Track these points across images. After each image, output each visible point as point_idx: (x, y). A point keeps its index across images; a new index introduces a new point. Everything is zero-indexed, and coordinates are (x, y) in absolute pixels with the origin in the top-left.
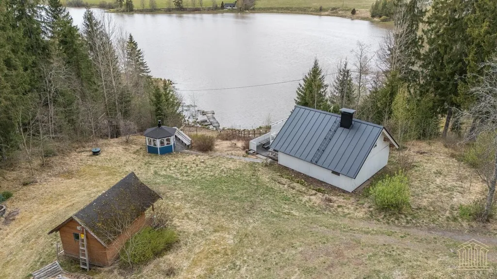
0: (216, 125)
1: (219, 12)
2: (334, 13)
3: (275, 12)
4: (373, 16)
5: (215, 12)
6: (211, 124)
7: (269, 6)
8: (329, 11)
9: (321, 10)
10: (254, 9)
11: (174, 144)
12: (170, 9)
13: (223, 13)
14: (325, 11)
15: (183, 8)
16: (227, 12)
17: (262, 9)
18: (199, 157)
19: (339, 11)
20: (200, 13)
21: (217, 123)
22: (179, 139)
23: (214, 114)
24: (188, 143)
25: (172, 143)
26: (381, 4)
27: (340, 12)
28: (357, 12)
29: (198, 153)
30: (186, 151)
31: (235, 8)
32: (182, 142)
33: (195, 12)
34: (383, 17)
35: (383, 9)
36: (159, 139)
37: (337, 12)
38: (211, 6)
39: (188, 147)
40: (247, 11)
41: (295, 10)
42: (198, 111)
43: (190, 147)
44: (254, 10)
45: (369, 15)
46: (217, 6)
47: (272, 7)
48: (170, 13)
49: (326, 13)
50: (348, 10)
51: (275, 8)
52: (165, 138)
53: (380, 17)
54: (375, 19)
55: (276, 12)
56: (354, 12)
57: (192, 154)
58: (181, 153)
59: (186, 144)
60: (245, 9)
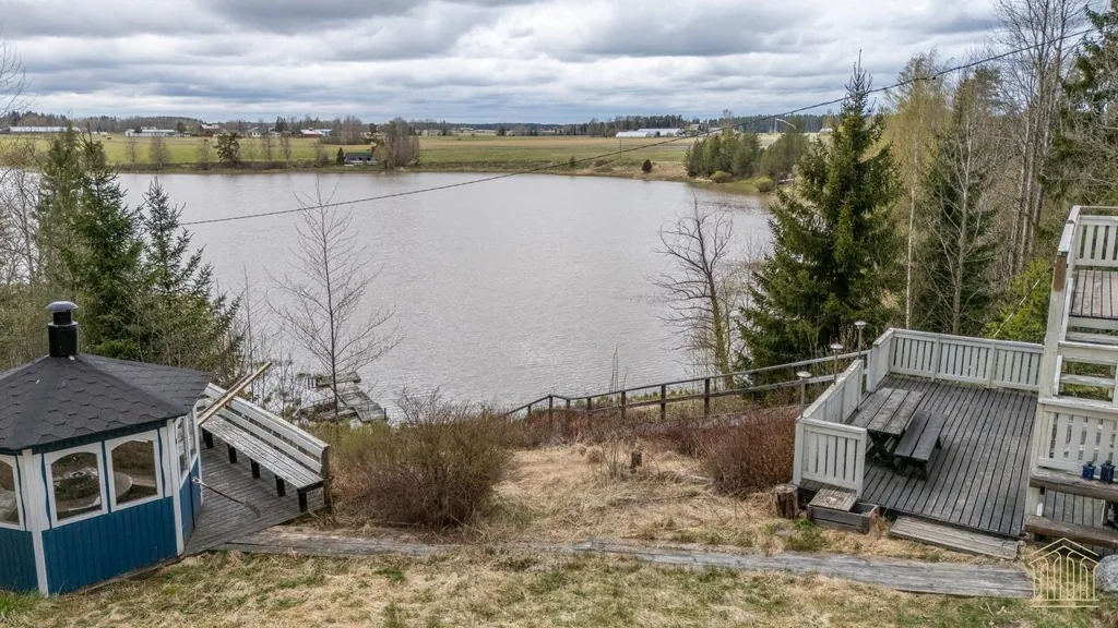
0: (375, 415)
1: (334, 172)
2: (603, 170)
3: (467, 171)
4: (693, 174)
5: (323, 169)
6: (355, 415)
7: (453, 160)
8: (592, 166)
9: (573, 164)
10: (416, 165)
11: (190, 489)
12: (206, 164)
13: (341, 173)
14: (583, 168)
15: (240, 163)
16: (352, 171)
17: (438, 165)
18: (417, 581)
19: (614, 166)
20: (286, 173)
21: (377, 408)
22: (232, 452)
23: (357, 381)
24: (298, 477)
25: (171, 481)
26: (708, 146)
27: (615, 169)
28: (654, 167)
29: (386, 543)
30: (293, 535)
31: (373, 162)
32: (255, 467)
33: (272, 170)
34: (718, 174)
35: (713, 158)
36: (39, 449)
37: (610, 170)
38: (313, 159)
39: (304, 506)
40: (402, 169)
41: (513, 167)
42: (301, 375)
43: (315, 500)
44: (418, 167)
45: (683, 171)
46: (326, 157)
47: (459, 159)
48: (206, 174)
49: (586, 171)
50: (633, 164)
51: (467, 164)
52: (101, 437)
53: (710, 174)
54: (698, 179)
55: (472, 171)
56: (647, 167)
57: (342, 563)
58: (248, 556)
59: (280, 483)
60: (398, 165)
